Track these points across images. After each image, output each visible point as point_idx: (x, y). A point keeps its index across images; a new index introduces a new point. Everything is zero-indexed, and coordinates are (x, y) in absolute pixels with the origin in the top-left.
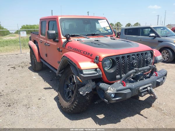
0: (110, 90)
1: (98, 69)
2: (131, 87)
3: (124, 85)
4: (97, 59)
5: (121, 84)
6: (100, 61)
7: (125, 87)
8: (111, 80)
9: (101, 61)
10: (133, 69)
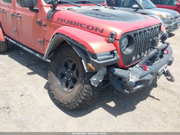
0: (132, 78)
1: (115, 52)
2: (152, 71)
3: (145, 70)
4: (114, 37)
5: (140, 68)
6: (116, 39)
7: (146, 72)
8: (127, 63)
9: (118, 40)
10: (154, 48)
